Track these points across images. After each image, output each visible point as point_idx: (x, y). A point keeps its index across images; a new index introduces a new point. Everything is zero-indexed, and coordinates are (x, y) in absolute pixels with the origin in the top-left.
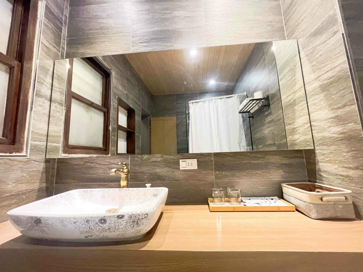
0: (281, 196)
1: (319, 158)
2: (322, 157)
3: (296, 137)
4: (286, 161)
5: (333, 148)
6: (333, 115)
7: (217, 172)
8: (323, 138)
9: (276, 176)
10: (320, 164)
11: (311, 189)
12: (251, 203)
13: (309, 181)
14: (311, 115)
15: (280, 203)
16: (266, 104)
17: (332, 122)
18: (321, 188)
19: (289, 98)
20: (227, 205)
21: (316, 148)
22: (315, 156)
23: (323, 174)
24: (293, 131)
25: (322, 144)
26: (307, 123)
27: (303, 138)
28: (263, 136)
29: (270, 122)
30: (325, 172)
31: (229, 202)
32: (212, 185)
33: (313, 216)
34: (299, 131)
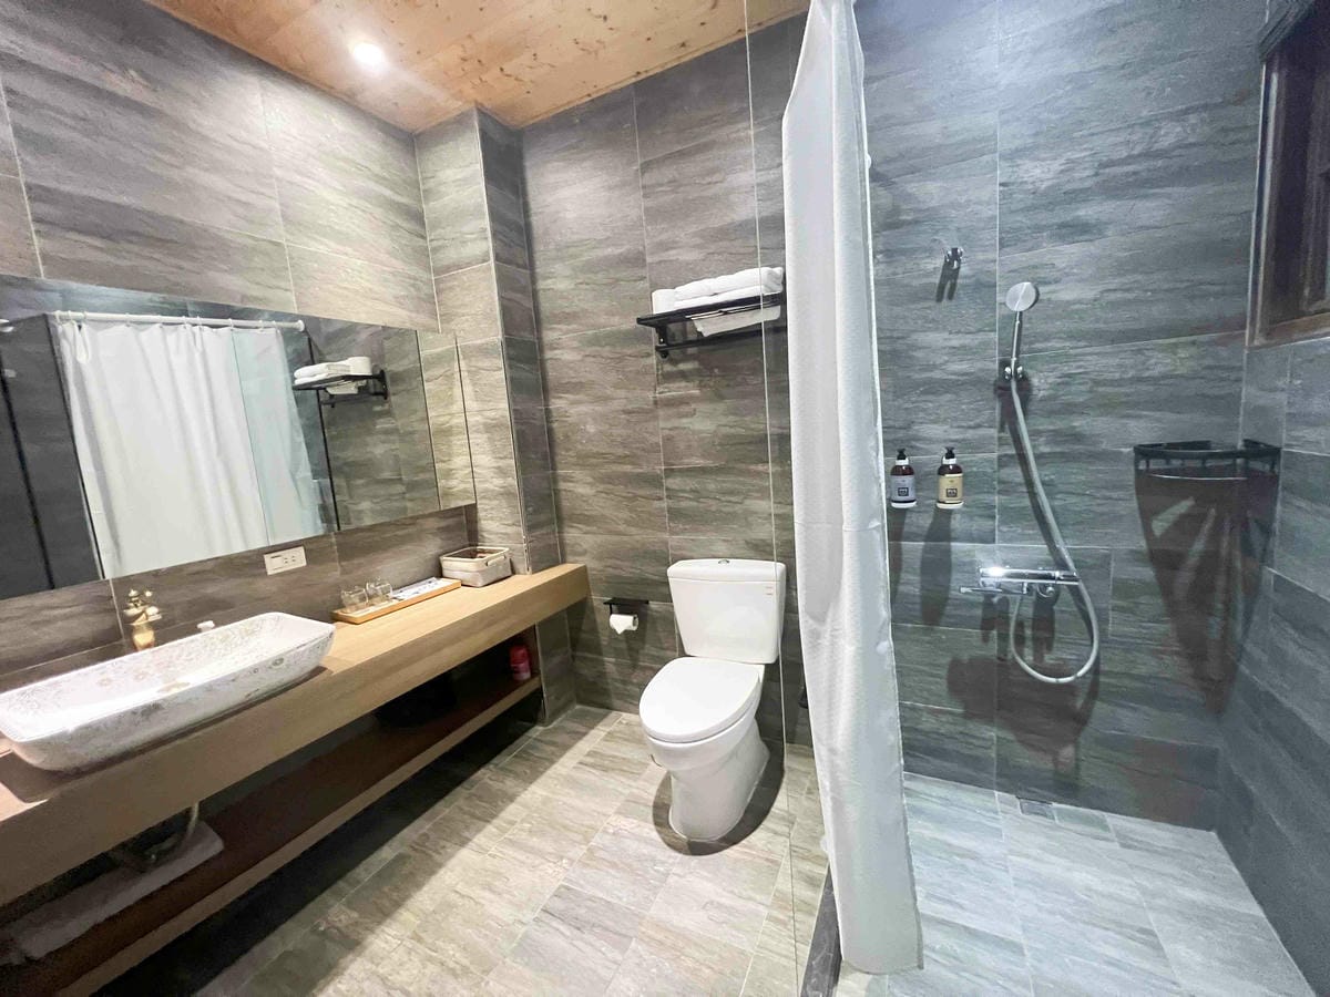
0: (440, 575)
1: (481, 514)
2: (484, 514)
3: (453, 483)
4: (443, 524)
5: (496, 502)
6: (495, 465)
7: (343, 563)
8: (486, 490)
9: (431, 547)
10: (483, 522)
11: (472, 555)
12: (408, 594)
13: (470, 545)
14: (473, 457)
15: (442, 583)
16: (378, 390)
17: (495, 473)
18: (483, 552)
19: (442, 419)
20: (372, 609)
21: (479, 502)
22: (476, 513)
23: (485, 535)
24: (449, 474)
25: (484, 498)
26: (466, 467)
27: (462, 486)
28: (370, 459)
29: (386, 432)
30: (488, 531)
31: (373, 605)
32: (337, 588)
33: (480, 584)
34: (457, 476)
